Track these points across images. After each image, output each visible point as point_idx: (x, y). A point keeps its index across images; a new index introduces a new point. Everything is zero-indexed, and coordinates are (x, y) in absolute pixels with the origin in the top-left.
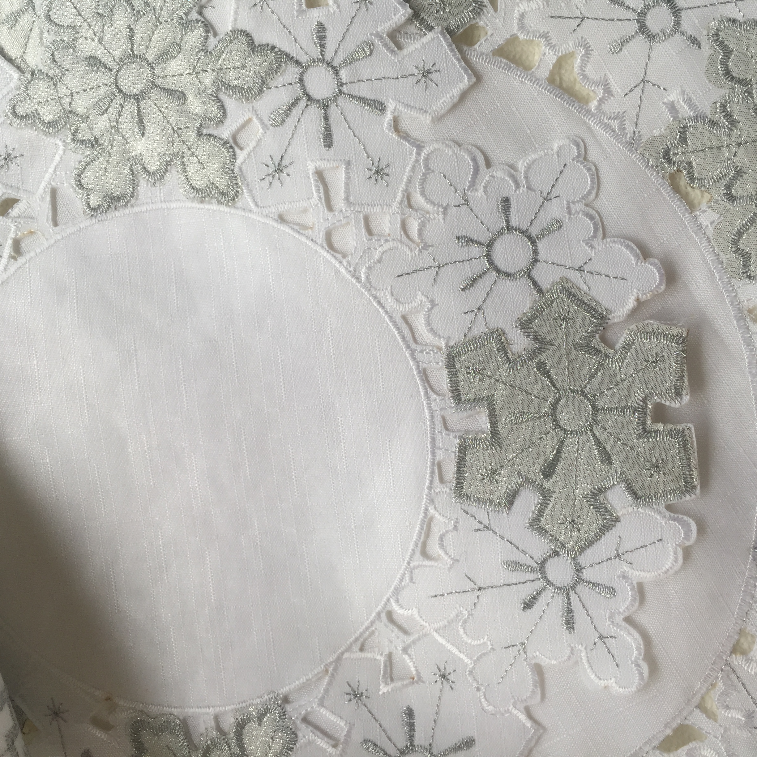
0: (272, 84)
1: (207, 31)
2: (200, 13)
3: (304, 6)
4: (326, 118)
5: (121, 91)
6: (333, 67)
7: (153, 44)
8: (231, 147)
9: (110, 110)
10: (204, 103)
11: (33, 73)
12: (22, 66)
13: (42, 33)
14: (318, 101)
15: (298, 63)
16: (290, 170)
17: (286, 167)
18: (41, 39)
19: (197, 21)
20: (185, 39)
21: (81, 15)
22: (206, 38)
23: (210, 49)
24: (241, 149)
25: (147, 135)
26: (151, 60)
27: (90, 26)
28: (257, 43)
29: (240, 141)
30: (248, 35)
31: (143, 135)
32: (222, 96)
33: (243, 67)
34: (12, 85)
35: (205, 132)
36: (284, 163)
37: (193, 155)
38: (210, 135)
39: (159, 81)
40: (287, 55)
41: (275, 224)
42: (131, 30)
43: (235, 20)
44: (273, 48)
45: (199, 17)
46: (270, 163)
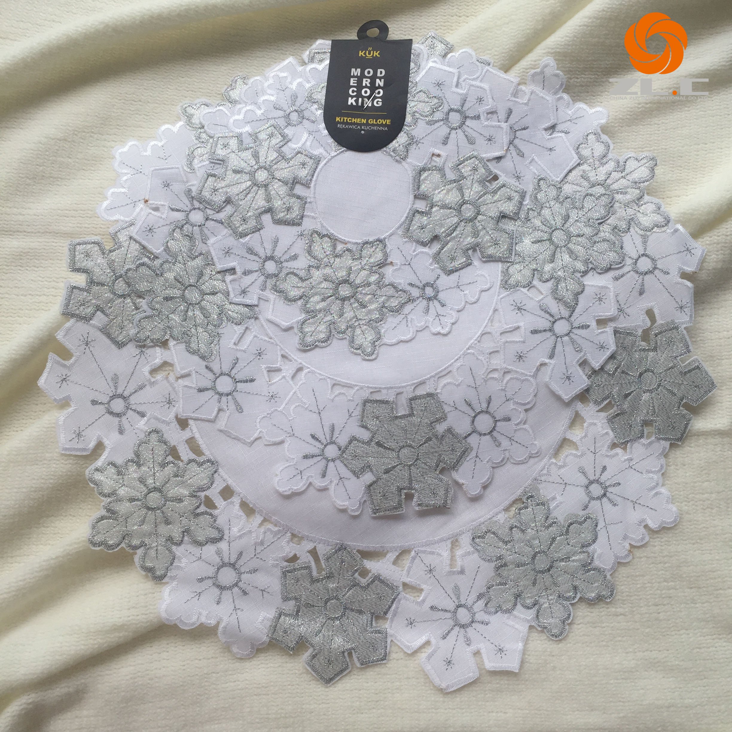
0: (560, 305)
1: (583, 272)
2: (592, 268)
3: (597, 318)
4: (545, 331)
5: (553, 231)
6: (569, 333)
7: (576, 246)
8: (529, 285)
9: (544, 227)
10: (549, 272)
11: (560, 188)
12: (563, 182)
13: (579, 192)
14: (553, 327)
15: (570, 316)
16: (519, 314)
17: (521, 312)
18: (576, 192)
19: (588, 267)
20: (579, 262)
21: (589, 210)
22: (580, 272)
23: (575, 274)
24: (528, 290)
25: (533, 244)
26: (569, 245)
27: (584, 215)
28: (579, 296)
29: (531, 290)
30: (582, 292)
31: (533, 243)
32: (553, 280)
33: (567, 290)
34: (554, 178)
35: (535, 272)
36: (522, 311)
37: (524, 267)
38: (534, 275)
39: (558, 250)
40: (574, 311)
41: (493, 308)
42: (582, 236)
43: (589, 286)
44: (577, 304)
45: (589, 268)
46: (522, 304)
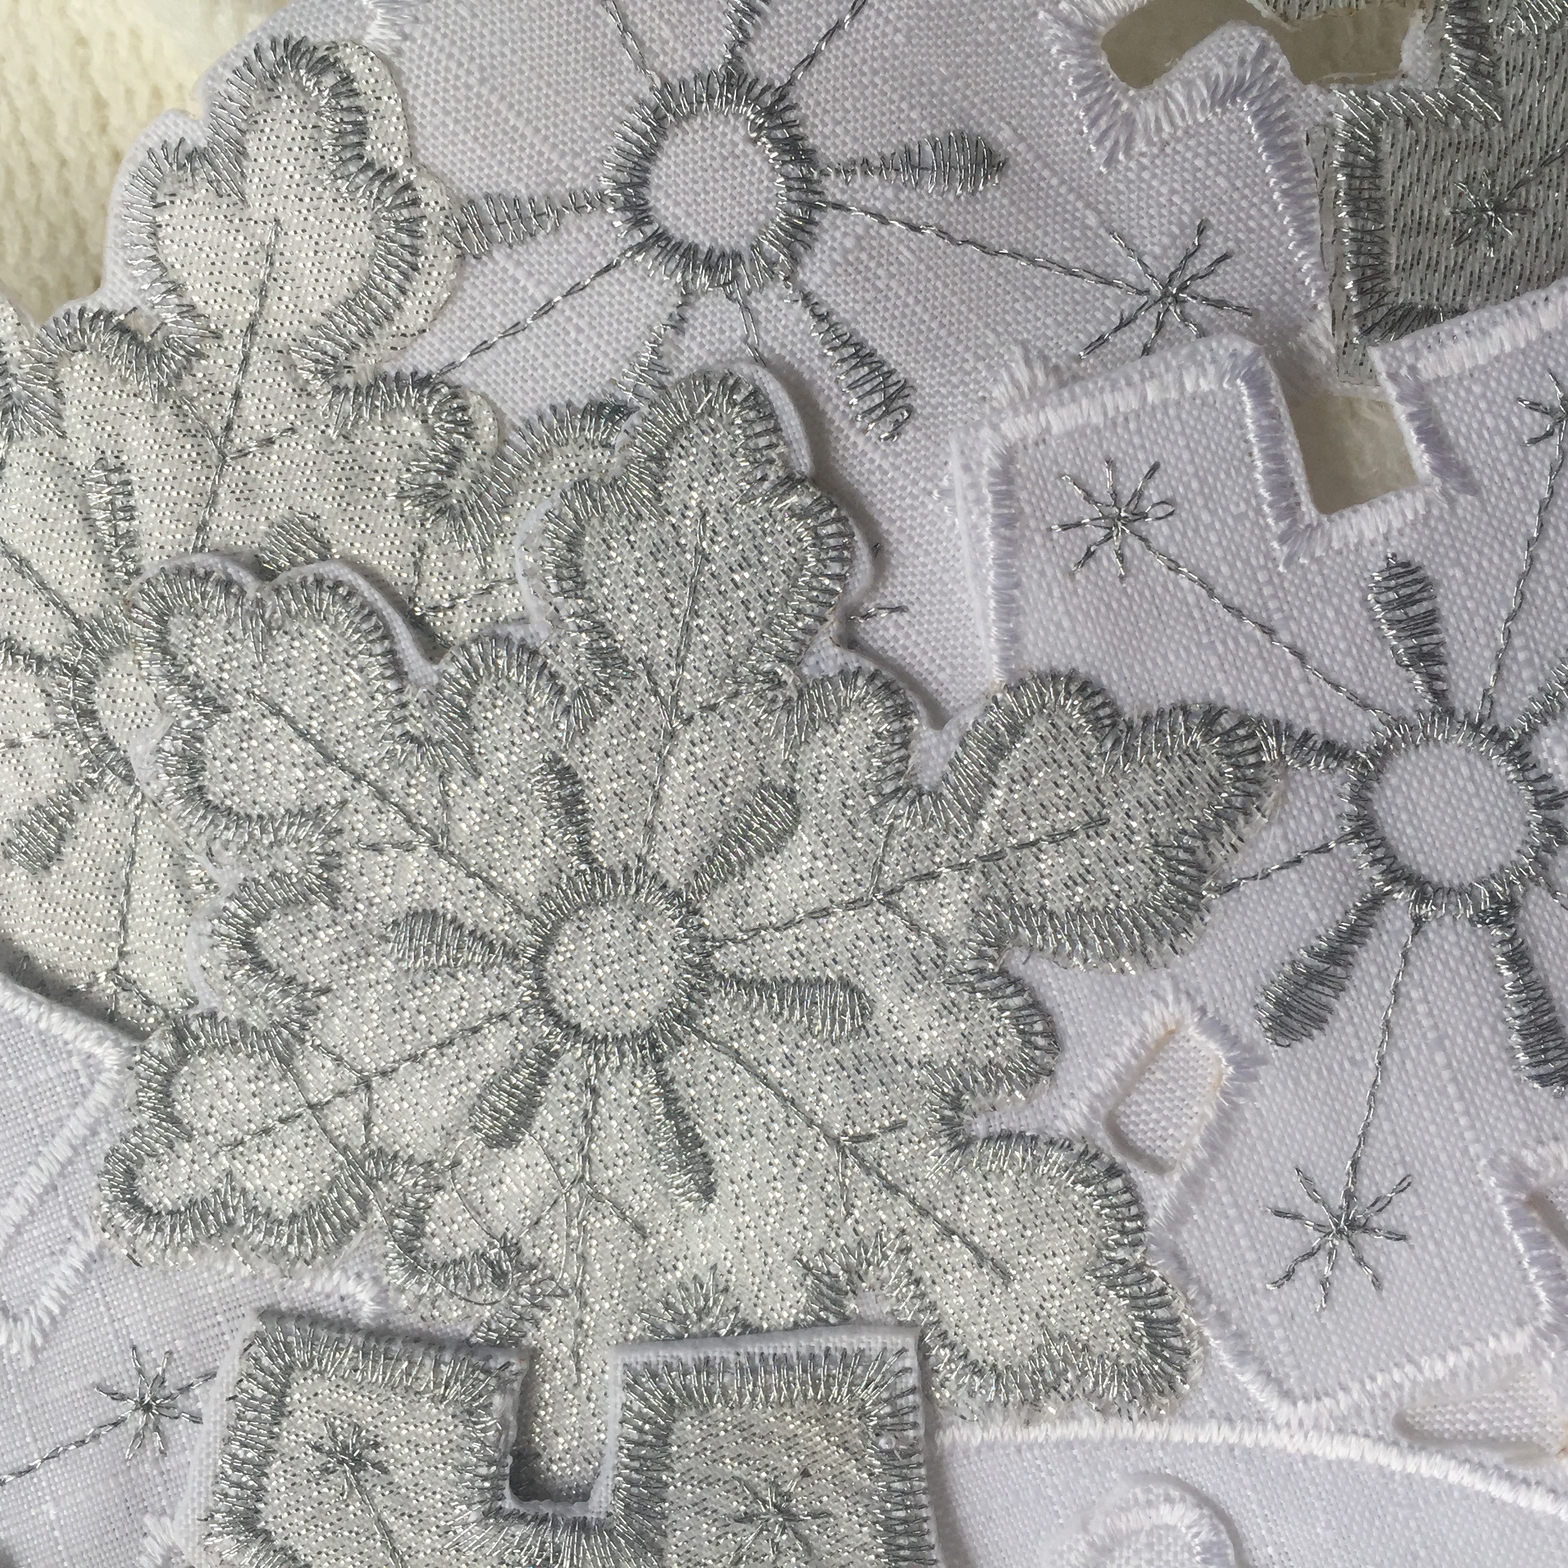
0: (1240, 865)
1: (903, 712)
2: (850, 641)
3: (1308, 510)
4: (1519, 959)
5: (574, 1031)
6: (1499, 737)
7: (669, 815)
8: (1113, 1171)
9: (544, 1116)
10: (948, 1008)
11: (180, 1034)
12: (127, 1006)
13: (179, 863)
14: (1466, 892)
15: (1334, 751)
16: (1402, 1213)
17: (1381, 1204)
18: (182, 885)
19: (848, 677)
20: (808, 765)
21: (330, 759)
22: (904, 740)
23: (926, 780)
24: (1159, 1167)
25: (725, 1190)
26: (674, 877)
27: (382, 795)
28: (1130, 711)
29: (1141, 1134)
30: (1087, 689)
31: (708, 1191)
32: (1017, 961)
33: (1096, 823)
34: (101, 1095)
35: (979, 1128)
36: (1367, 1192)
37: (948, 1231)
38: (1007, 1136)
39: (725, 960)
40: (1279, 729)
41: (1393, 1460)
42: (566, 774)
43: (1012, 638)
44: (1211, 715)
45: (853, 661)
46: (1301, 1201)
